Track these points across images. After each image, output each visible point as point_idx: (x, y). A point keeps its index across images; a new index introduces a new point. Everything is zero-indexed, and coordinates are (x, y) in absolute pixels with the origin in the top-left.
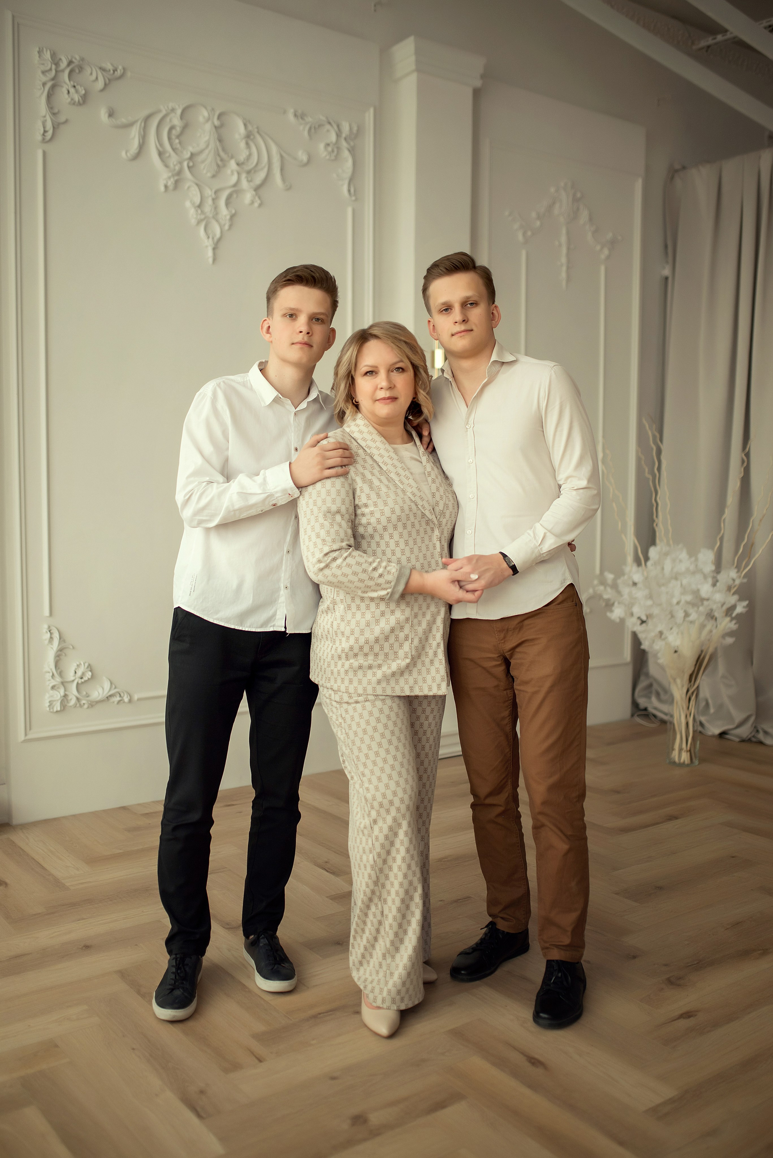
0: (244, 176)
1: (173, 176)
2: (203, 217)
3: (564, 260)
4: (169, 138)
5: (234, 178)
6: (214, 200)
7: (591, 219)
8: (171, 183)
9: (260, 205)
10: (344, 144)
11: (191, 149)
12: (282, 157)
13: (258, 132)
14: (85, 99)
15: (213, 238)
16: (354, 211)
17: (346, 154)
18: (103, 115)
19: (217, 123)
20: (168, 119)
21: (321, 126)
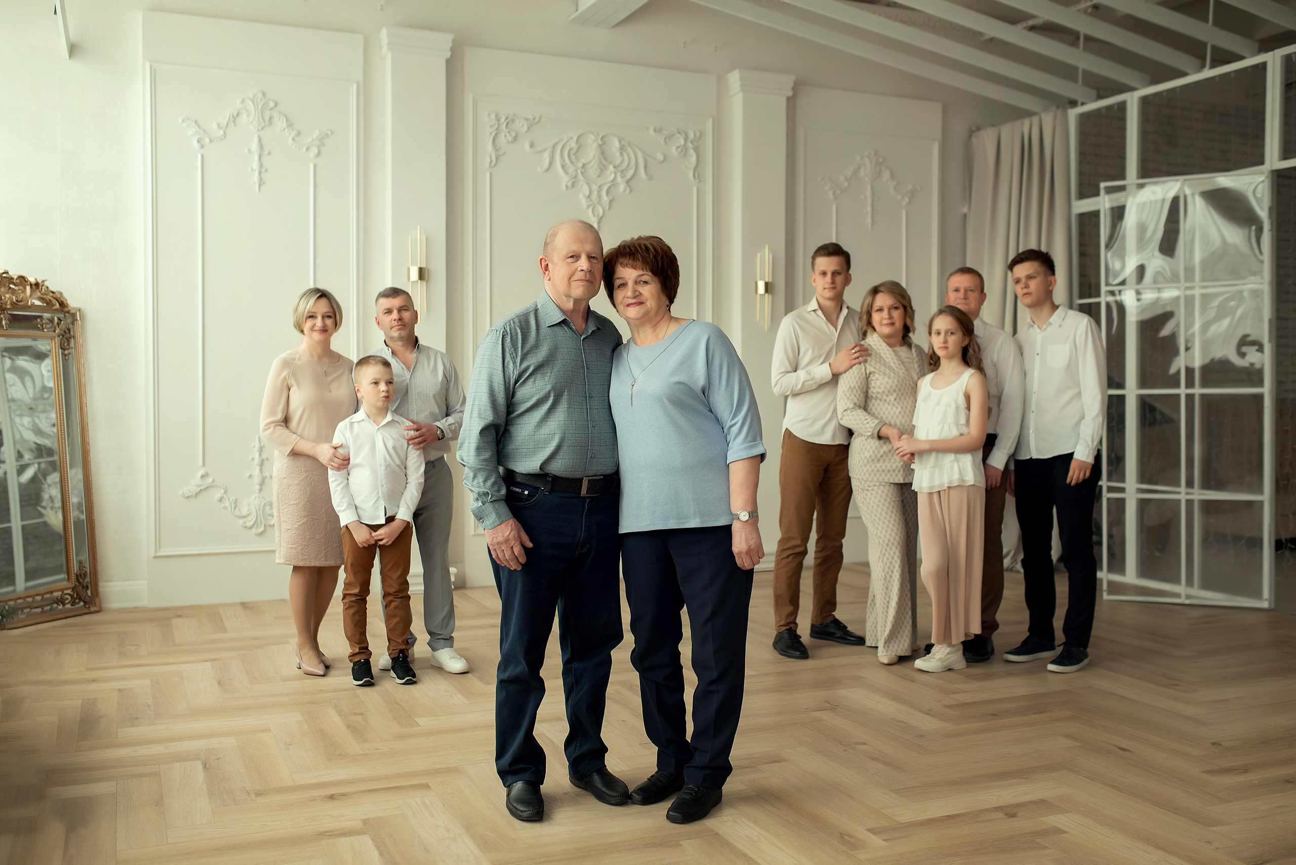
0: (619, 174)
1: (571, 179)
2: (591, 203)
3: (869, 209)
4: (569, 156)
5: (612, 176)
6: (598, 192)
7: (892, 176)
8: (569, 184)
9: (630, 192)
10: (690, 145)
11: (583, 161)
12: (645, 160)
13: (629, 145)
14: (515, 139)
15: (598, 216)
16: (698, 189)
17: (692, 152)
18: (527, 146)
19: (600, 142)
20: (568, 144)
21: (672, 136)
